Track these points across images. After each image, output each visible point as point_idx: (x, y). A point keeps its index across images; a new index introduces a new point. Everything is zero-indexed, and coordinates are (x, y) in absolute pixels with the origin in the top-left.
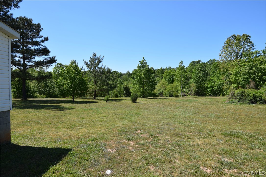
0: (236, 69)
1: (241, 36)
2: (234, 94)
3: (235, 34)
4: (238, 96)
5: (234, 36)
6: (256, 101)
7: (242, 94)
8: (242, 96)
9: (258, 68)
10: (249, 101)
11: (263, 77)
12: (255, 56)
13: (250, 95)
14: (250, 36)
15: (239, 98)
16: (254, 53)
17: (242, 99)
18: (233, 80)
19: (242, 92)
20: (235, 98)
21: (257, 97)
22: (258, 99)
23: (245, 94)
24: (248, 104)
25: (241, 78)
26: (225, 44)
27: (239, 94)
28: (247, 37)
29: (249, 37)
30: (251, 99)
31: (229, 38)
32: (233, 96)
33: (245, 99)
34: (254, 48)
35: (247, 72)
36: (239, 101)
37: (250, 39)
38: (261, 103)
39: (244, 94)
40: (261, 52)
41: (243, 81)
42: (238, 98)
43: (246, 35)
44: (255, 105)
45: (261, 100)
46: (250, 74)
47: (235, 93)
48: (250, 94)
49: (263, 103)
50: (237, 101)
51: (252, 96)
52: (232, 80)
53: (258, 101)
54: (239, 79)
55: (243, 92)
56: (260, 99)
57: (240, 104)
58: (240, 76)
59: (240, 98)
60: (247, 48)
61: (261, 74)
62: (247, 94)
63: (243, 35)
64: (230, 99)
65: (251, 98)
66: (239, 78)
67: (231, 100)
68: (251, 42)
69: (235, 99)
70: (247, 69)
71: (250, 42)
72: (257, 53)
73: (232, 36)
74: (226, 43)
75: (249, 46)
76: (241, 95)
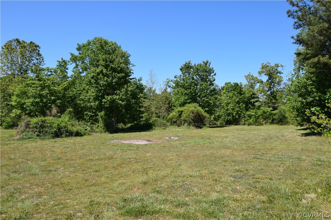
0: (21, 87)
1: (27, 43)
2: (28, 124)
3: (19, 39)
4: (36, 127)
5: (18, 41)
6: (61, 134)
7: (42, 125)
8: (42, 127)
9: (51, 90)
10: (52, 133)
11: (57, 102)
12: (45, 73)
13: (54, 126)
14: (39, 46)
15: (38, 130)
16: (45, 70)
17: (42, 132)
18: (16, 104)
19: (42, 122)
20: (32, 131)
21: (62, 129)
22: (63, 130)
23: (47, 125)
24: (51, 138)
25: (28, 102)
26: (3, 49)
27: (38, 124)
28: (36, 46)
29: (38, 48)
30: (55, 132)
31: (10, 41)
32: (27, 128)
33: (47, 132)
34: (44, 63)
35: (37, 93)
36: (38, 136)
37: (40, 50)
38: (67, 136)
39: (45, 124)
40: (53, 70)
41: (31, 105)
42: (36, 131)
43: (35, 44)
44: (61, 139)
45: (67, 132)
46: (41, 96)
47: (32, 123)
48: (53, 123)
49: (69, 136)
50: (34, 135)
51: (57, 127)
52: (13, 103)
53: (64, 133)
54: (25, 103)
55: (44, 121)
56: (65, 130)
57: (41, 139)
58: (27, 99)
59: (40, 130)
60: (34, 61)
61: (54, 98)
62: (49, 125)
63: (31, 43)
64: (22, 132)
65: (55, 130)
66: (26, 101)
67: (24, 134)
68: (41, 55)
69: (31, 133)
70: (38, 89)
71: (39, 55)
72: (48, 70)
73: (14, 40)
74: (4, 47)
75: (37, 59)
76: (40, 126)
